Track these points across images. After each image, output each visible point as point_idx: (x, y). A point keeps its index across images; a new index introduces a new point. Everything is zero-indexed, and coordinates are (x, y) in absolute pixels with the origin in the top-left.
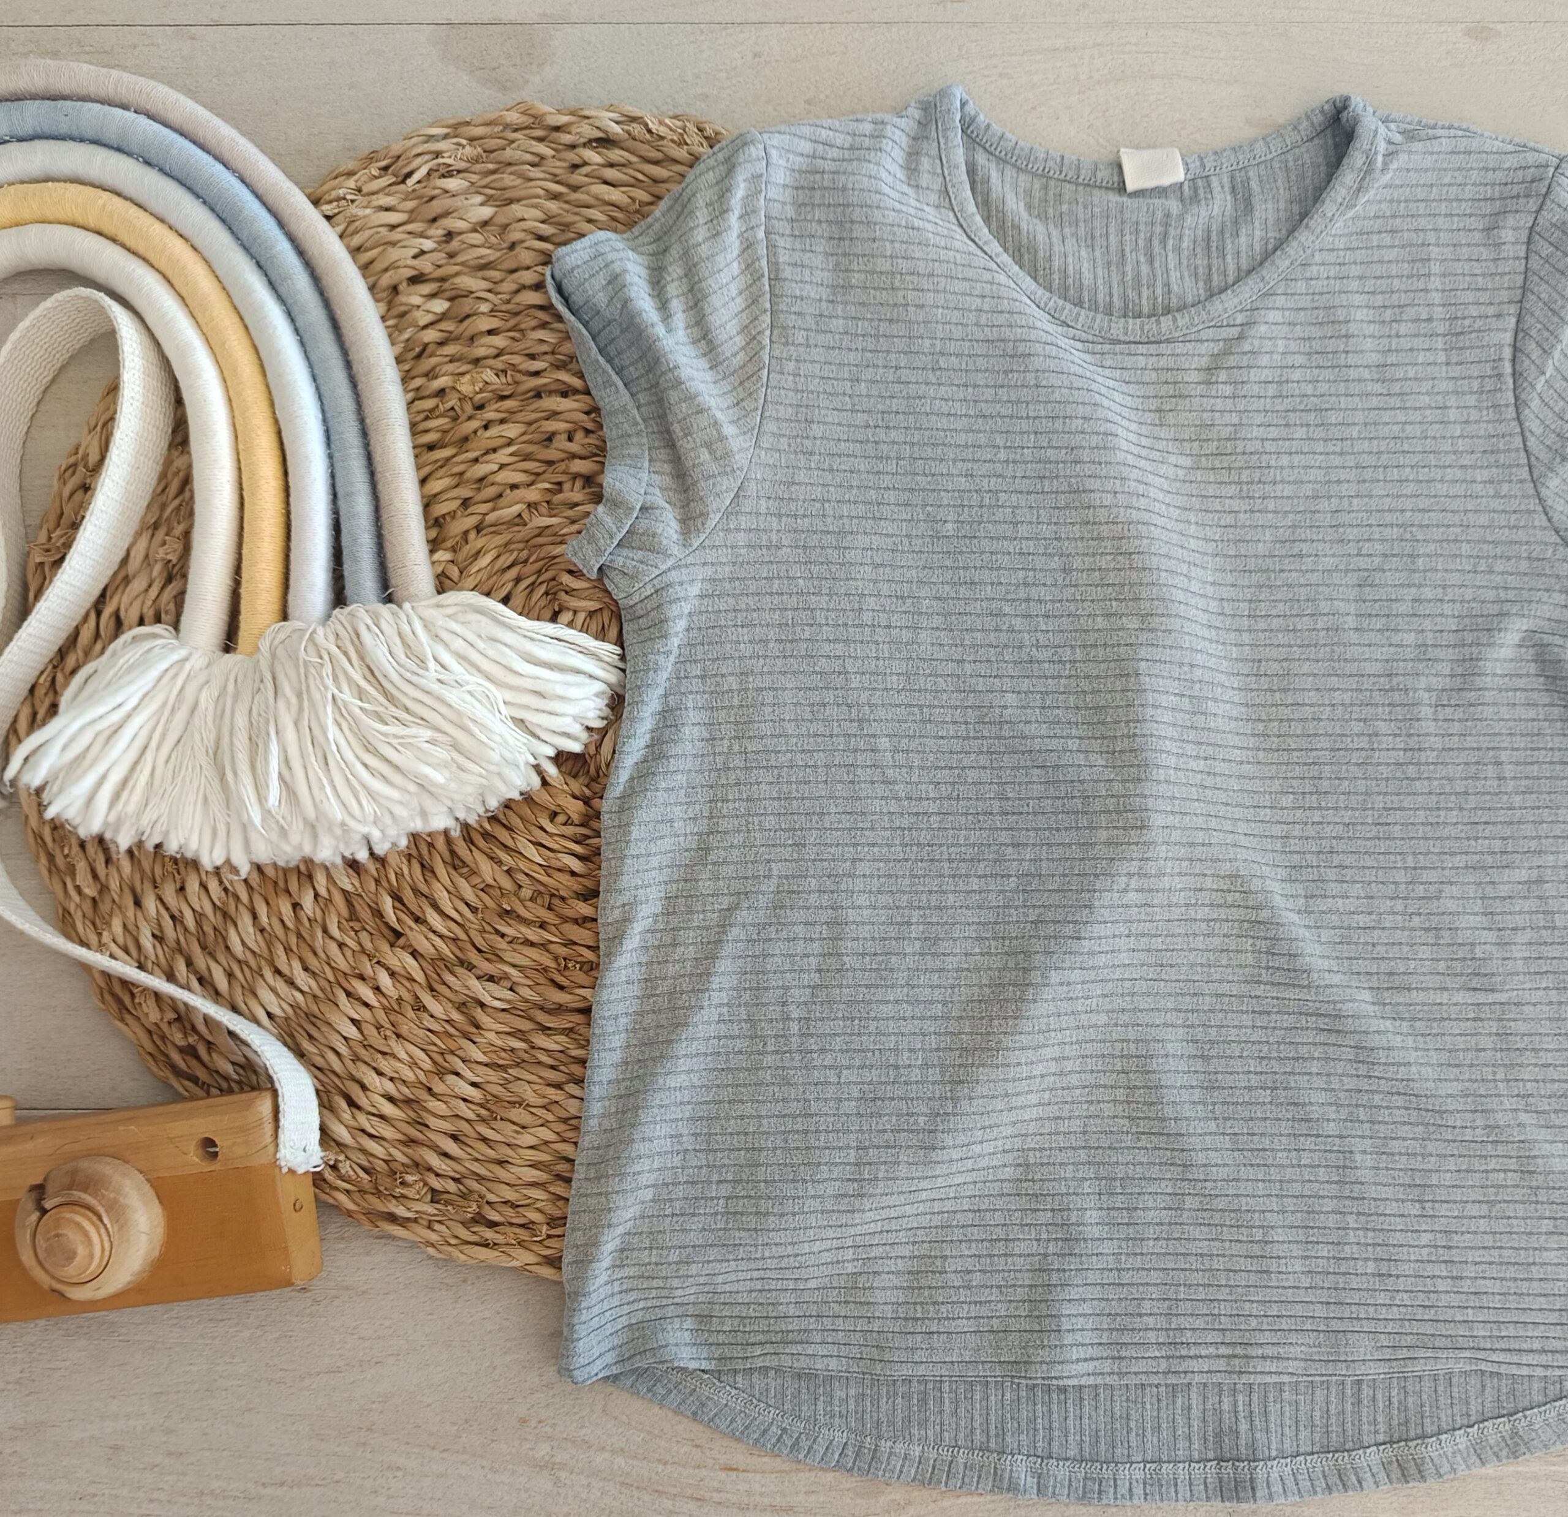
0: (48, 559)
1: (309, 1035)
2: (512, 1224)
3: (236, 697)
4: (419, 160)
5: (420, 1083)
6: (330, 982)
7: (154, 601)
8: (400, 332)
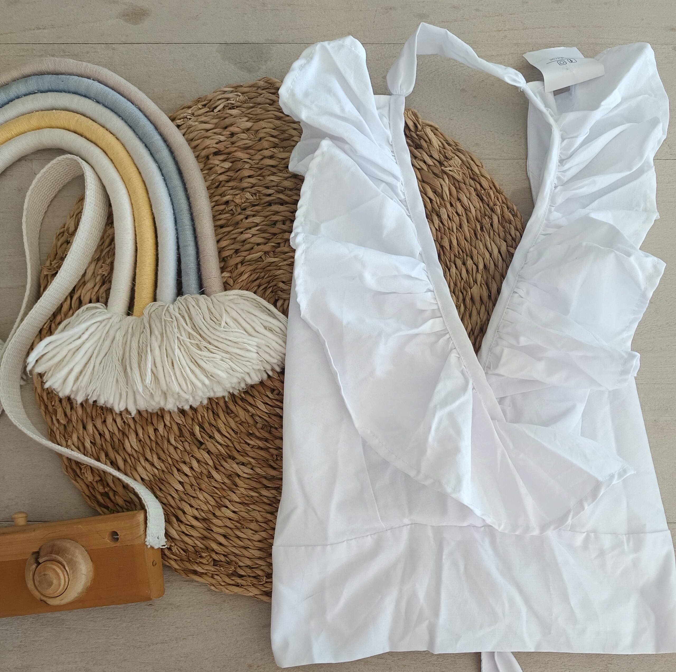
0: (50, 273)
2: (249, 576)
3: (133, 335)
4: (220, 102)
5: (210, 511)
6: (170, 465)
7: (96, 293)
8: (209, 176)
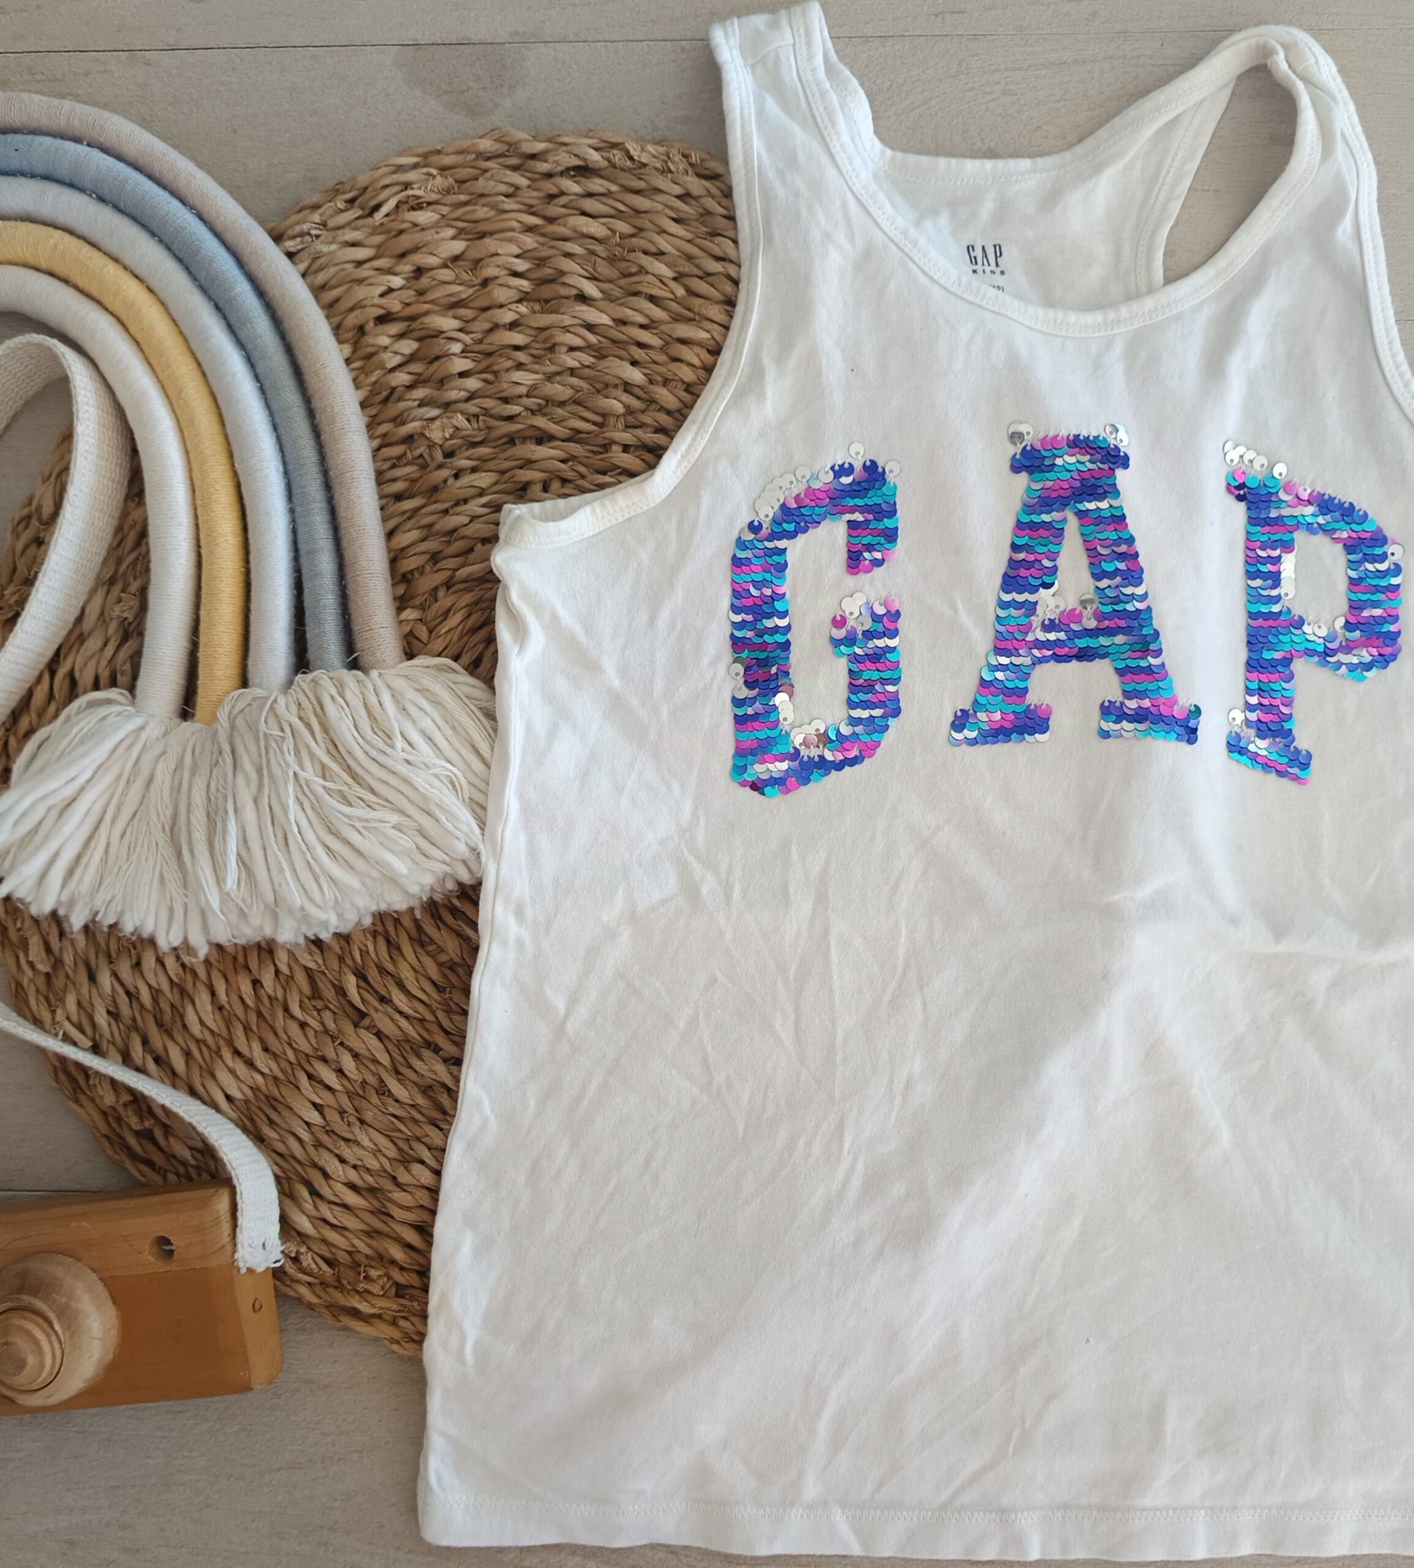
1: (269, 1119)
3: (194, 770)
4: (387, 192)
5: (385, 1171)
6: (291, 1063)
7: (110, 661)
8: (367, 374)
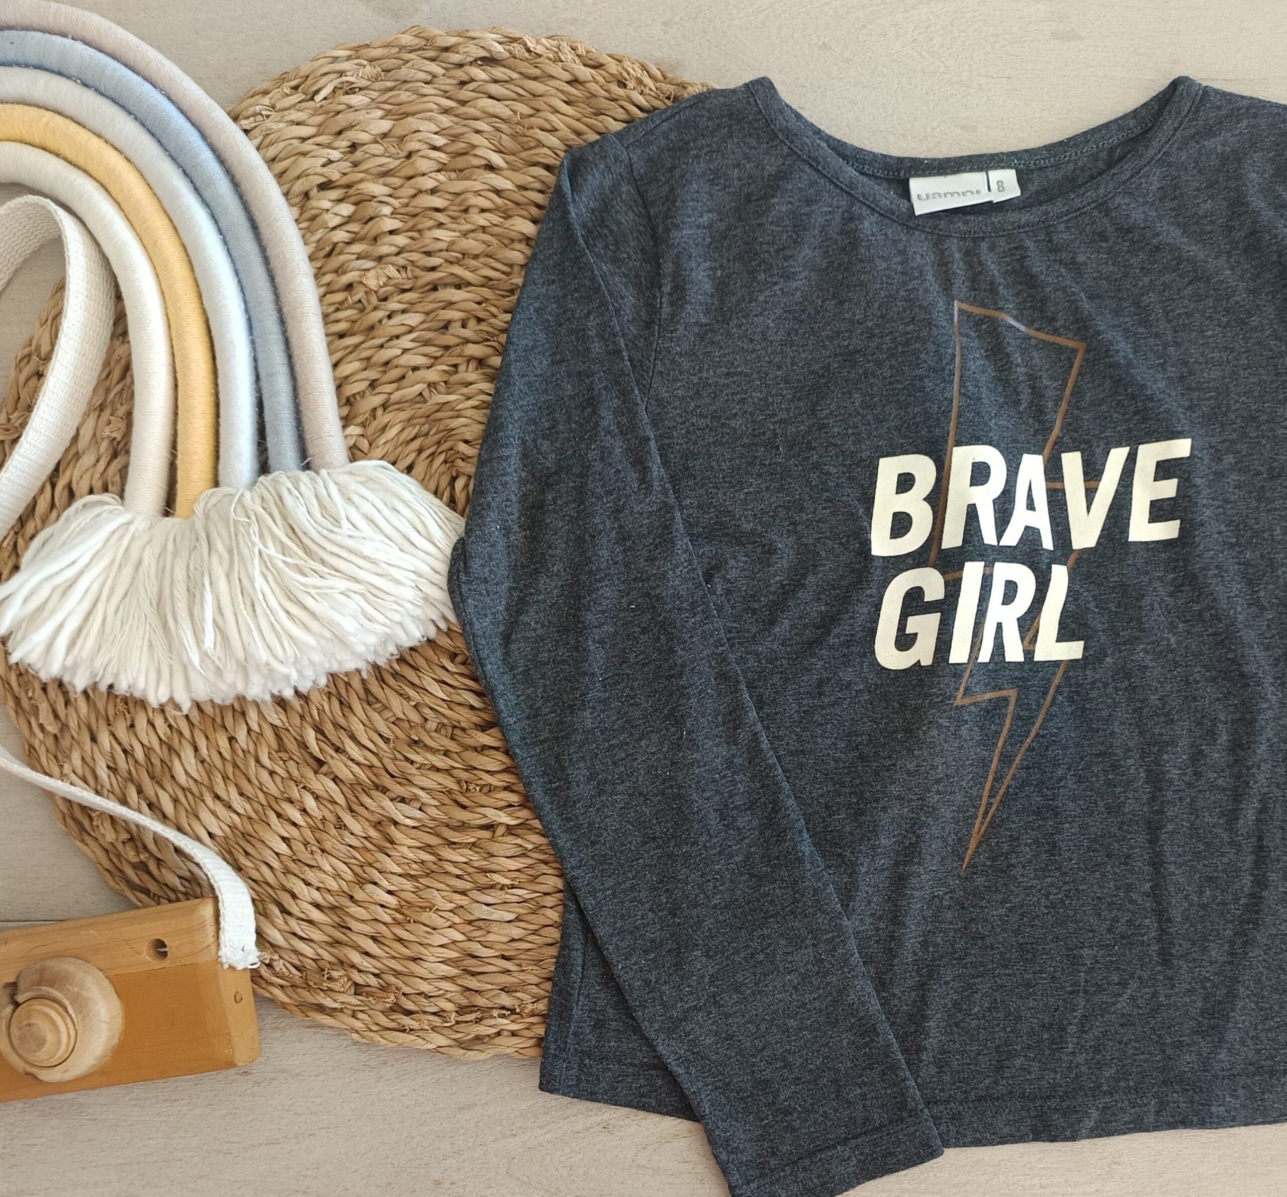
0: (8, 438)
1: (245, 851)
2: (425, 1012)
3: (175, 554)
4: (325, 79)
5: (344, 891)
6: (263, 805)
7: (102, 474)
8: (312, 233)
